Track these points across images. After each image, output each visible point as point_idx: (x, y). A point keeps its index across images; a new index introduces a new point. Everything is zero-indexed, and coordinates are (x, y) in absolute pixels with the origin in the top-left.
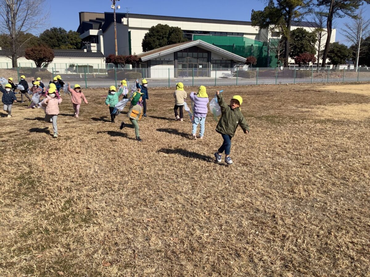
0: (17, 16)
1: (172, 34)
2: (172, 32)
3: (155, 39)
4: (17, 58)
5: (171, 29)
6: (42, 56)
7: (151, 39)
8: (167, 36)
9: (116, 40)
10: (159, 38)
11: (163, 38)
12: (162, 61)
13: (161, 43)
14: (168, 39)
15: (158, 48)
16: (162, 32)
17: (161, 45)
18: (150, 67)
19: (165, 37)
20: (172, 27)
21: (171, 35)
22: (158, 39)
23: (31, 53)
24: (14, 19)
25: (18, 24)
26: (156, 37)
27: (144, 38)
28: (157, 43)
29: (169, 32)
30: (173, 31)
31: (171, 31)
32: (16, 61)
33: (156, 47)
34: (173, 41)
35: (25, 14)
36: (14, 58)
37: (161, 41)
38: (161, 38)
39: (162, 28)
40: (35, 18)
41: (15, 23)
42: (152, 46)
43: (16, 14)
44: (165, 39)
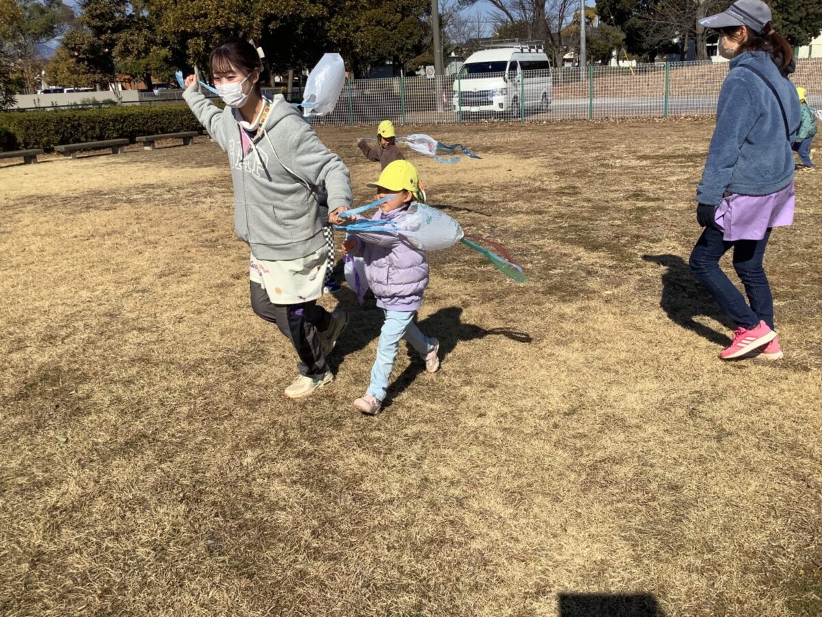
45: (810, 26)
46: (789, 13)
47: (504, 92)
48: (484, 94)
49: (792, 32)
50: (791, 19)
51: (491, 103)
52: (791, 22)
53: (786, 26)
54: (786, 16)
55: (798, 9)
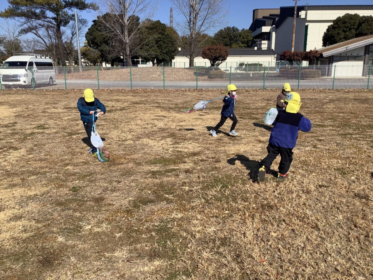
0: (199, 16)
1: (363, 25)
2: (363, 22)
3: (340, 31)
4: (194, 58)
5: (362, 18)
6: (217, 54)
7: (335, 32)
8: (356, 27)
9: (294, 35)
10: (346, 29)
11: (350, 29)
12: (348, 57)
13: (347, 35)
14: (356, 31)
15: (342, 41)
16: (350, 23)
17: (346, 38)
18: (332, 63)
19: (353, 28)
20: (364, 17)
21: (361, 25)
22: (344, 31)
23: (207, 52)
24: (195, 19)
25: (199, 23)
26: (341, 29)
27: (326, 31)
28: (342, 36)
29: (359, 22)
30: (365, 20)
31: (361, 21)
32: (193, 61)
33: (341, 40)
34: (364, 32)
35: (205, 13)
36: (192, 58)
37: (347, 33)
38: (348, 29)
39: (351, 19)
40: (215, 17)
41: (196, 23)
42: (334, 39)
43: (198, 14)
44: (353, 31)
45: (170, 55)
46: (162, 49)
47: (26, 76)
48: (16, 76)
49: (164, 57)
50: (163, 52)
51: (19, 80)
52: (163, 53)
53: (162, 54)
54: (161, 51)
55: (165, 48)
